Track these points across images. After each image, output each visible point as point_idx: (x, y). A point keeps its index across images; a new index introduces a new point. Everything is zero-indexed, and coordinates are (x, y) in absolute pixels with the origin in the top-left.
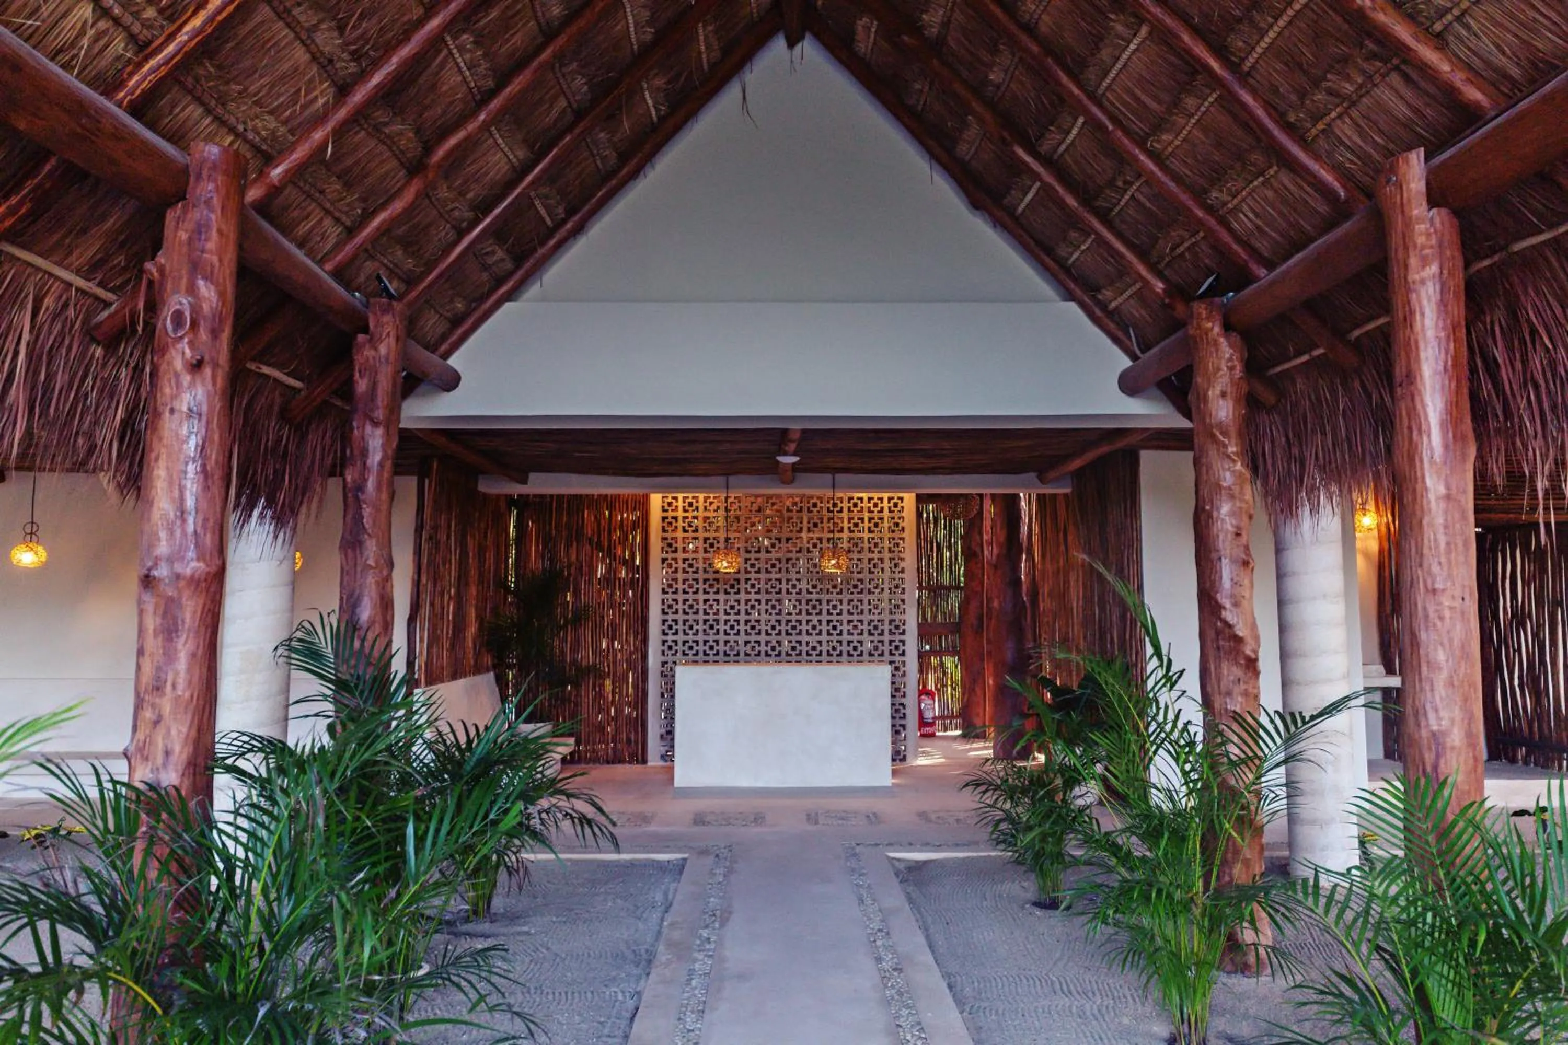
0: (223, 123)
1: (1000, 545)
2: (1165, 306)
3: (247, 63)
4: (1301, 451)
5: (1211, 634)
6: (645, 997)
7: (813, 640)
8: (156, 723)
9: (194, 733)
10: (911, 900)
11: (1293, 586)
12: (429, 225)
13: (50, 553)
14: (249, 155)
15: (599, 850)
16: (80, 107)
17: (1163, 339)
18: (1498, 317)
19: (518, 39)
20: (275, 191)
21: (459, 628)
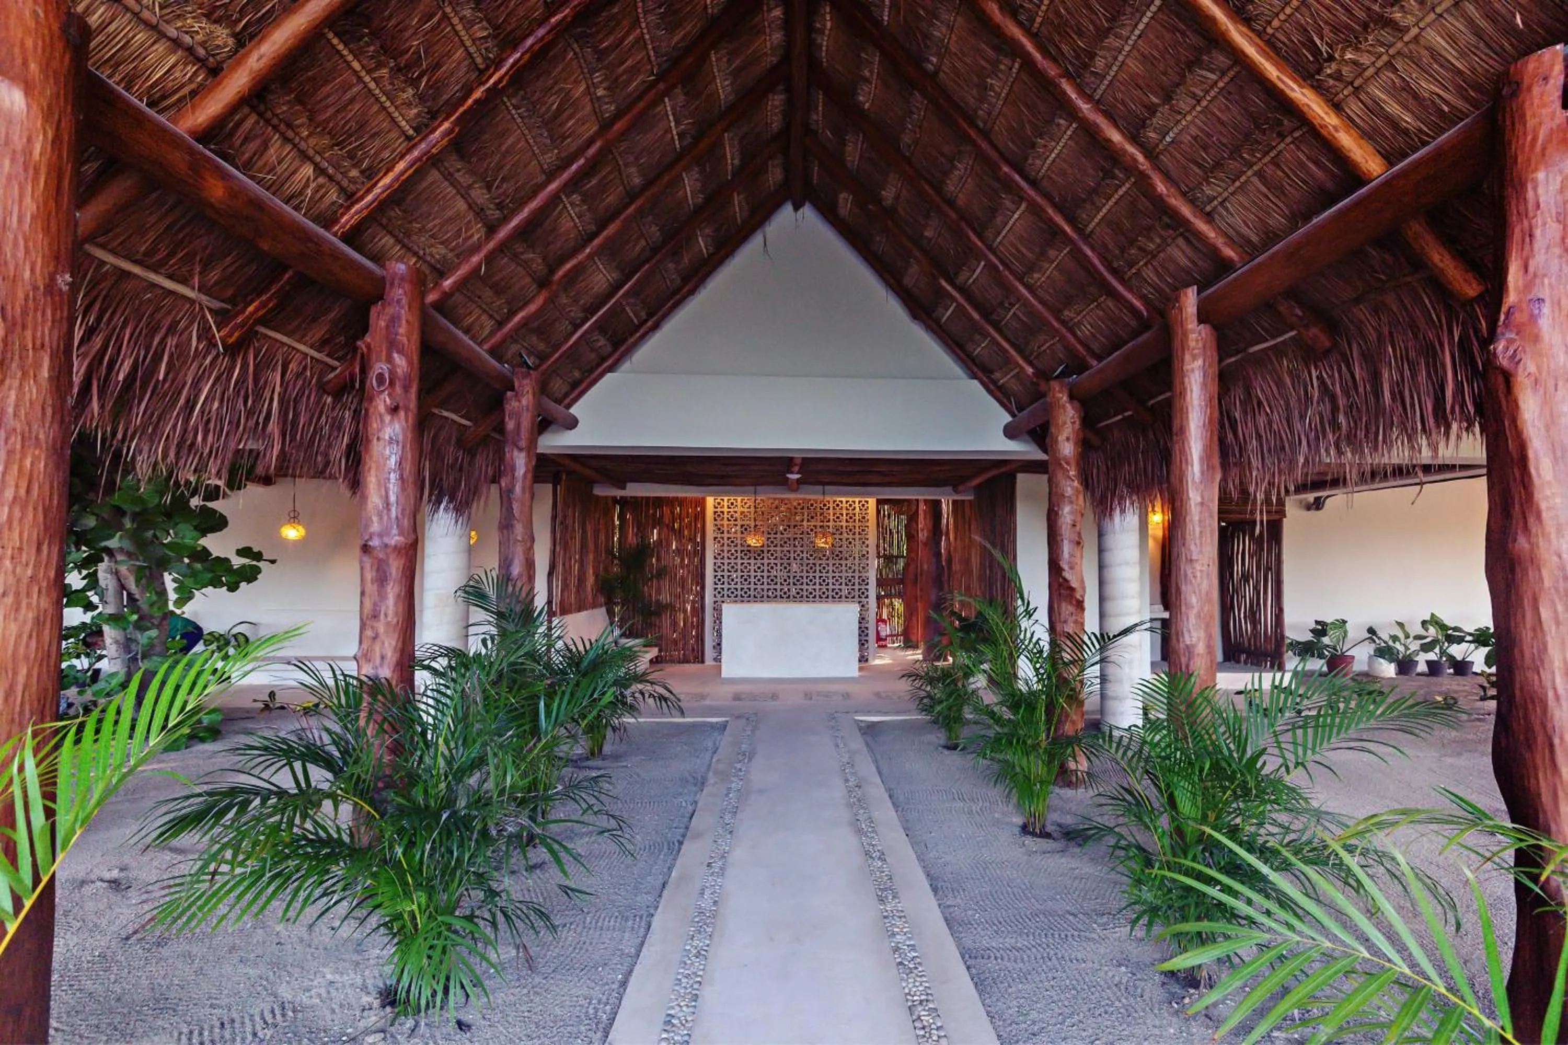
0: (409, 249)
1: (929, 531)
2: (1033, 383)
3: (424, 208)
4: (1115, 474)
5: (1056, 586)
6: (700, 804)
7: (810, 588)
8: (375, 638)
9: (400, 645)
10: (867, 744)
11: (1109, 557)
12: (555, 320)
13: (307, 529)
14: (427, 272)
15: (672, 717)
16: (307, 237)
17: (1032, 403)
18: (1238, 393)
19: (611, 199)
20: (447, 296)
21: (582, 579)
